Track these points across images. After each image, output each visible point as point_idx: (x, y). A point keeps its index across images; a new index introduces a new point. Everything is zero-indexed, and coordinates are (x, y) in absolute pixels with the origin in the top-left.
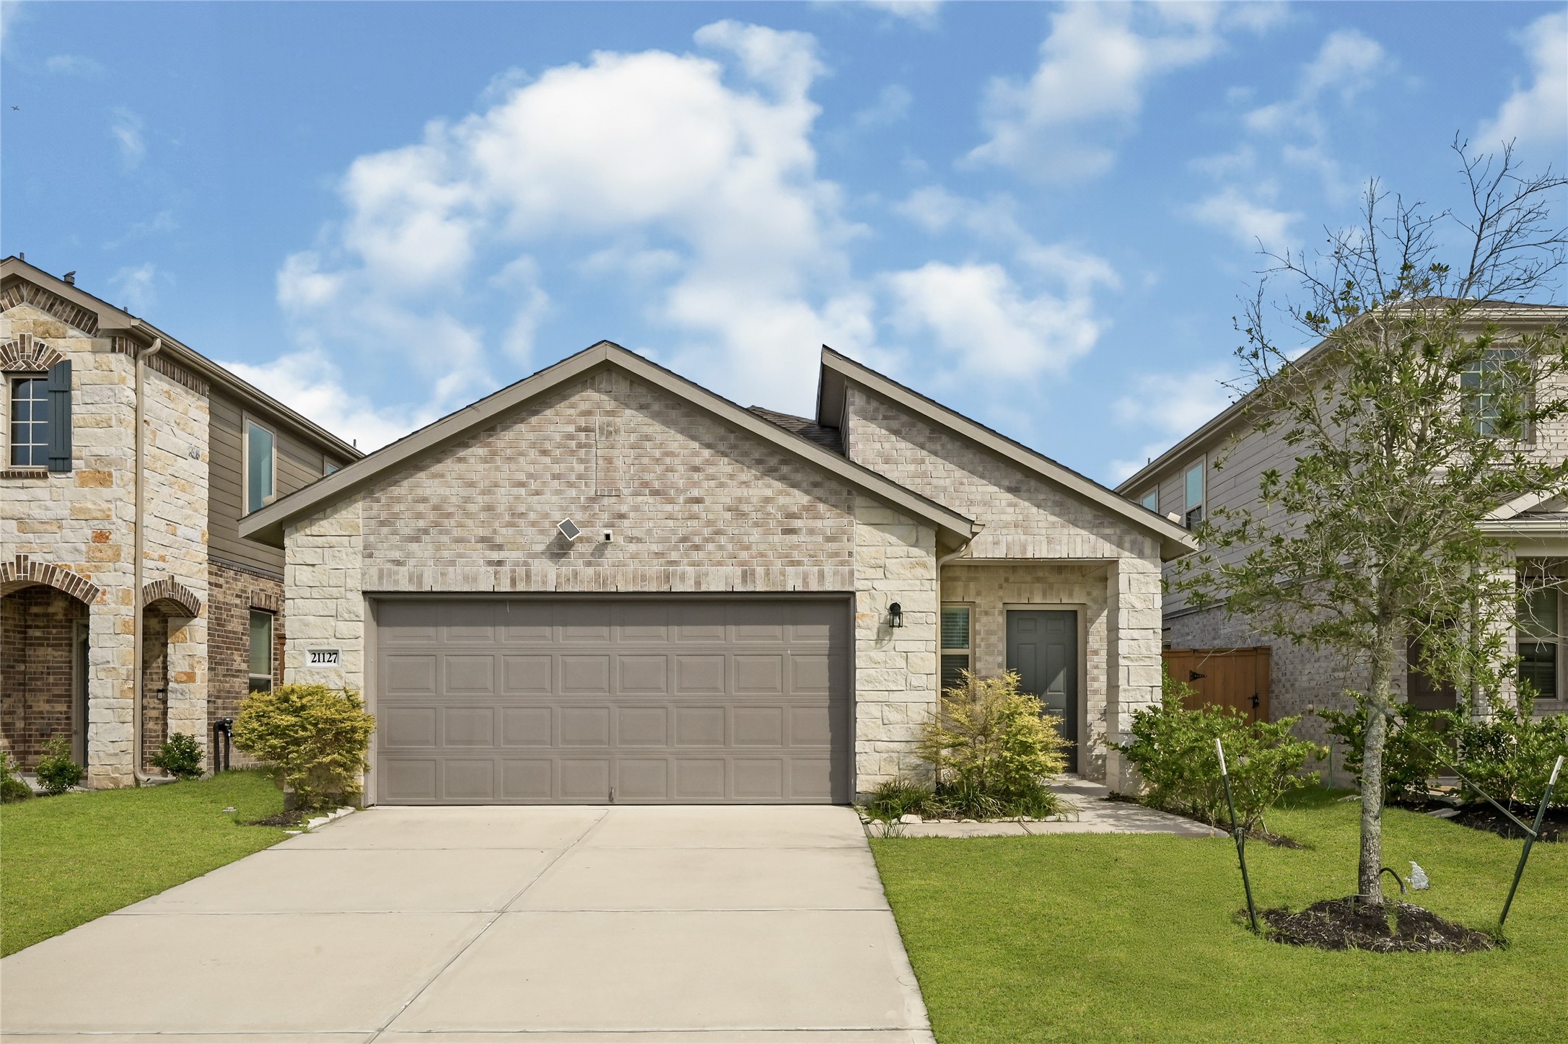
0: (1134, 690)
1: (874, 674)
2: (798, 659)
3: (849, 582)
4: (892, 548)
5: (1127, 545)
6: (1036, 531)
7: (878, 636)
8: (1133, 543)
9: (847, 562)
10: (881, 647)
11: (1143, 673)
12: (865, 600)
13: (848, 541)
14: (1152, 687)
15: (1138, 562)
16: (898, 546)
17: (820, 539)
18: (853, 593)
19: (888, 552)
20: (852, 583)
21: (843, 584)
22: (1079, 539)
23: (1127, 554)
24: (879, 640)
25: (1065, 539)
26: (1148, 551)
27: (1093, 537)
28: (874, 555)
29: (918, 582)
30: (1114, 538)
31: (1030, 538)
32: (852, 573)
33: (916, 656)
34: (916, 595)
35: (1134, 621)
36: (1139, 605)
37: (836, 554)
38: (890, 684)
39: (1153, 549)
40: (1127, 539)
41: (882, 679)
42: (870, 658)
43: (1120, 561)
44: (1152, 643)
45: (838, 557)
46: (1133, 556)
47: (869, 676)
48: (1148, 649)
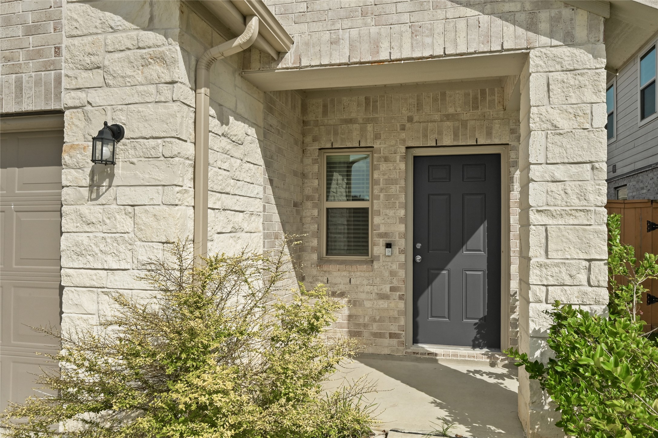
0: (557, 265)
1: (86, 242)
2: (25, 217)
3: (56, 95)
4: (115, 35)
5: (544, 26)
6: (394, 18)
7: (92, 179)
8: (555, 21)
9: (53, 63)
10: (98, 197)
11: (572, 236)
12: (77, 122)
13: (55, 29)
14: (590, 260)
15: (565, 51)
16: (124, 30)
17: (19, 31)
18: (60, 113)
19: (109, 41)
20: (58, 96)
21: (47, 99)
22: (462, 24)
23: (544, 40)
24: (94, 186)
25: (439, 27)
26: (581, 33)
27: (484, 19)
28: (88, 49)
29: (152, 89)
30: (522, 17)
31: (384, 30)
32: (58, 81)
33: (146, 211)
34: (149, 110)
35: (557, 150)
36: (564, 124)
37: (39, 53)
38: (109, 258)
39: (591, 28)
40: (544, 15)
41: (97, 251)
42: (81, 216)
43: (532, 53)
44: (590, 187)
45: (41, 56)
46: (555, 42)
47: (77, 245)
48: (583, 196)
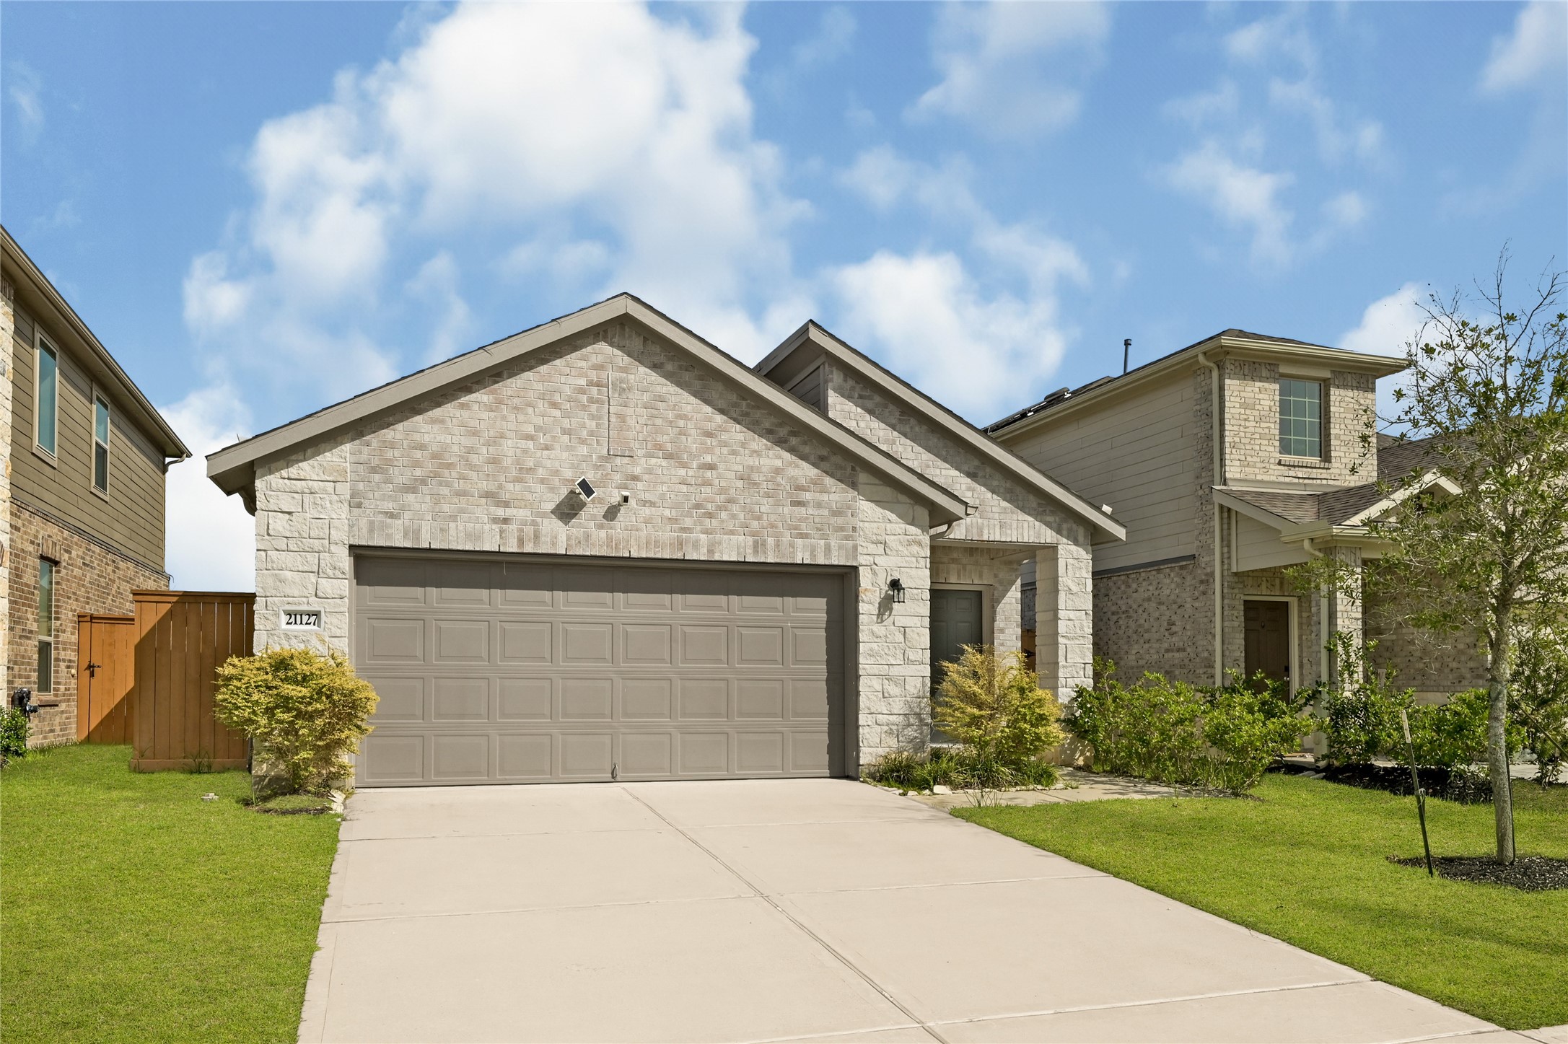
0: (1071, 666)
1: (876, 648)
2: (798, 632)
3: (853, 557)
4: (892, 525)
5: (1065, 532)
6: (991, 515)
7: (879, 611)
8: (1070, 530)
9: (852, 536)
10: (882, 621)
11: (1077, 650)
12: (867, 575)
13: (852, 516)
14: (1085, 664)
15: (1073, 548)
16: (896, 523)
17: (826, 513)
18: (855, 568)
19: (888, 529)
20: (855, 557)
21: (847, 558)
22: (1026, 525)
23: (1065, 540)
24: (880, 614)
25: (1014, 525)
26: (1081, 539)
27: (1037, 523)
28: (875, 531)
29: (914, 559)
30: (1055, 525)
31: (986, 522)
32: (855, 548)
33: (913, 631)
34: (913, 572)
35: (1071, 602)
36: (1075, 588)
37: (842, 529)
38: (890, 658)
39: (1085, 537)
40: (1065, 526)
41: (883, 653)
42: (873, 632)
43: (1059, 547)
44: (1085, 623)
45: (843, 531)
46: (1070, 543)
47: (871, 650)
48: (1082, 629)
